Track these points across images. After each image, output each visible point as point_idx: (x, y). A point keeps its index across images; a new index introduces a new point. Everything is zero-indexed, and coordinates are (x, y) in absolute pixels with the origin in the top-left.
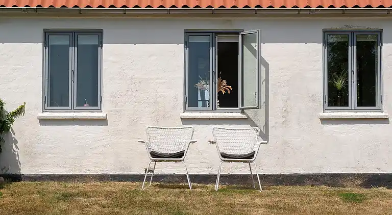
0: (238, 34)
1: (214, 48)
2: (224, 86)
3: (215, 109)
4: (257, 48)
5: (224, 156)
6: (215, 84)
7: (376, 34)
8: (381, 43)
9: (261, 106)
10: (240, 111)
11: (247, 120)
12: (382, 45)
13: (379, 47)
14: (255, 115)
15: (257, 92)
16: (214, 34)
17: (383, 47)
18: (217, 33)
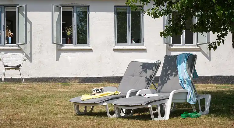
0: (16, 6)
1: (4, 14)
2: (9, 33)
3: (5, 45)
4: (25, 13)
5: (5, 66)
6: (4, 32)
7: (86, 7)
8: (89, 12)
9: (27, 43)
10: (17, 46)
11: (21, 51)
12: (89, 13)
13: (88, 14)
14: (25, 48)
15: (25, 36)
16: (4, 6)
17: (90, 14)
18: (5, 6)
